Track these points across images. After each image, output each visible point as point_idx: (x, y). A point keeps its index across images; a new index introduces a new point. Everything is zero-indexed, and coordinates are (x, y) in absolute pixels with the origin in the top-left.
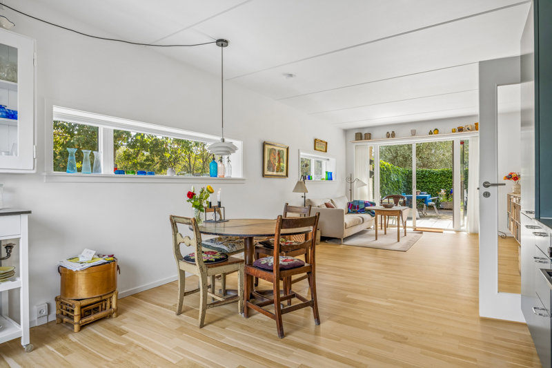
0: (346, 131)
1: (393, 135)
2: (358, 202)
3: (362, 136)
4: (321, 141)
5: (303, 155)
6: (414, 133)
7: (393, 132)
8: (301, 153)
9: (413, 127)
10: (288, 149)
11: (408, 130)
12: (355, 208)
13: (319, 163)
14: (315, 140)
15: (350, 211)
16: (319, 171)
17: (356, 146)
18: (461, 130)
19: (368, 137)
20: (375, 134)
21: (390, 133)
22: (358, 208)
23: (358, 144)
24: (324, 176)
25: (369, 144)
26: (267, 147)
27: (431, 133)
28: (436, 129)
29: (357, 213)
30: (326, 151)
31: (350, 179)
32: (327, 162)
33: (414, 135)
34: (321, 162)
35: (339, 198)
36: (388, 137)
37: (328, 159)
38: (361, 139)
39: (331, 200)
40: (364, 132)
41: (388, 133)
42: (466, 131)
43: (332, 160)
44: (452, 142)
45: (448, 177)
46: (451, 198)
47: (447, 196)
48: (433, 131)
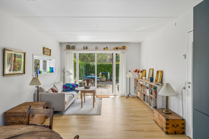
0: (61, 44)
1: (87, 48)
2: (69, 84)
3: (70, 47)
4: (47, 49)
5: (36, 57)
6: (97, 48)
7: (87, 46)
8: (35, 57)
9: (97, 45)
10: (25, 54)
11: (94, 46)
12: (67, 88)
13: (45, 62)
14: (44, 48)
15: (65, 90)
16: (45, 68)
17: (67, 52)
18: (117, 48)
19: (73, 48)
20: (77, 47)
21: (85, 47)
22: (69, 88)
23: (68, 51)
24: (48, 69)
25: (74, 52)
26: (7, 52)
27: (104, 49)
28: (107, 47)
29: (69, 91)
30: (50, 55)
31: (63, 71)
32: (50, 61)
33: (97, 49)
34: (46, 61)
35: (58, 82)
36: (84, 49)
37: (51, 60)
38: (70, 49)
39: (54, 85)
40: (71, 45)
41: (84, 47)
42: (119, 49)
43: (53, 60)
44: (113, 54)
45: (102, 67)
46: (104, 76)
47: (102, 75)
48: (105, 48)
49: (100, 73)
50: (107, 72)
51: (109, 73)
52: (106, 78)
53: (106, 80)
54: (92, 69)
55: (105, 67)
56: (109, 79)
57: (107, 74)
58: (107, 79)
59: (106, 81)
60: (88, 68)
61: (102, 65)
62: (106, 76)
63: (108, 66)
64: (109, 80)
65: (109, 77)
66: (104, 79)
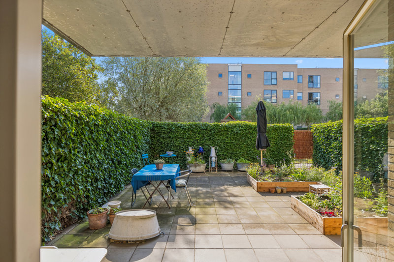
45: (195, 133)
46: (200, 159)
47: (195, 155)
49: (191, 150)
50: (208, 145)
51: (213, 149)
52: (205, 164)
53: (206, 169)
54: (170, 138)
55: (204, 132)
56: (213, 165)
57: (209, 151)
58: (208, 165)
59: (206, 172)
60: (159, 134)
61: (196, 126)
62: (207, 158)
63: (210, 130)
64: (213, 168)
65: (214, 159)
66: (202, 165)
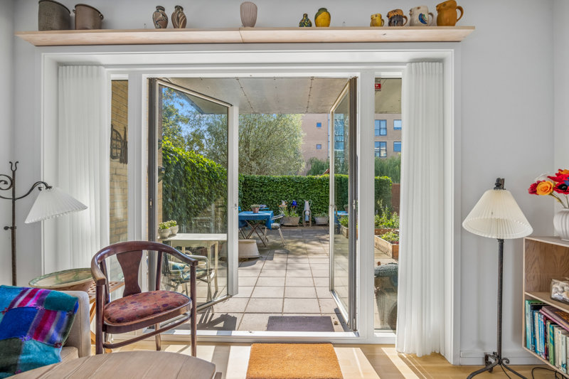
1: (179, 21)
7: (179, 8)
18: (396, 19)
21: (170, 12)
28: (324, 10)
31: (8, 185)
36: (162, 24)
41: (160, 8)
42: (411, 27)
44: (353, 82)
45: (289, 186)
46: (293, 212)
47: (289, 209)
48: (312, 18)
49: (284, 203)
50: (302, 199)
51: (307, 203)
52: (299, 217)
53: (300, 222)
54: (262, 191)
55: (298, 185)
56: (307, 219)
57: (303, 205)
58: (301, 219)
59: (300, 226)
60: (251, 187)
61: (289, 179)
62: (301, 212)
63: (304, 184)
64: (307, 222)
65: (307, 213)
66: (295, 219)
